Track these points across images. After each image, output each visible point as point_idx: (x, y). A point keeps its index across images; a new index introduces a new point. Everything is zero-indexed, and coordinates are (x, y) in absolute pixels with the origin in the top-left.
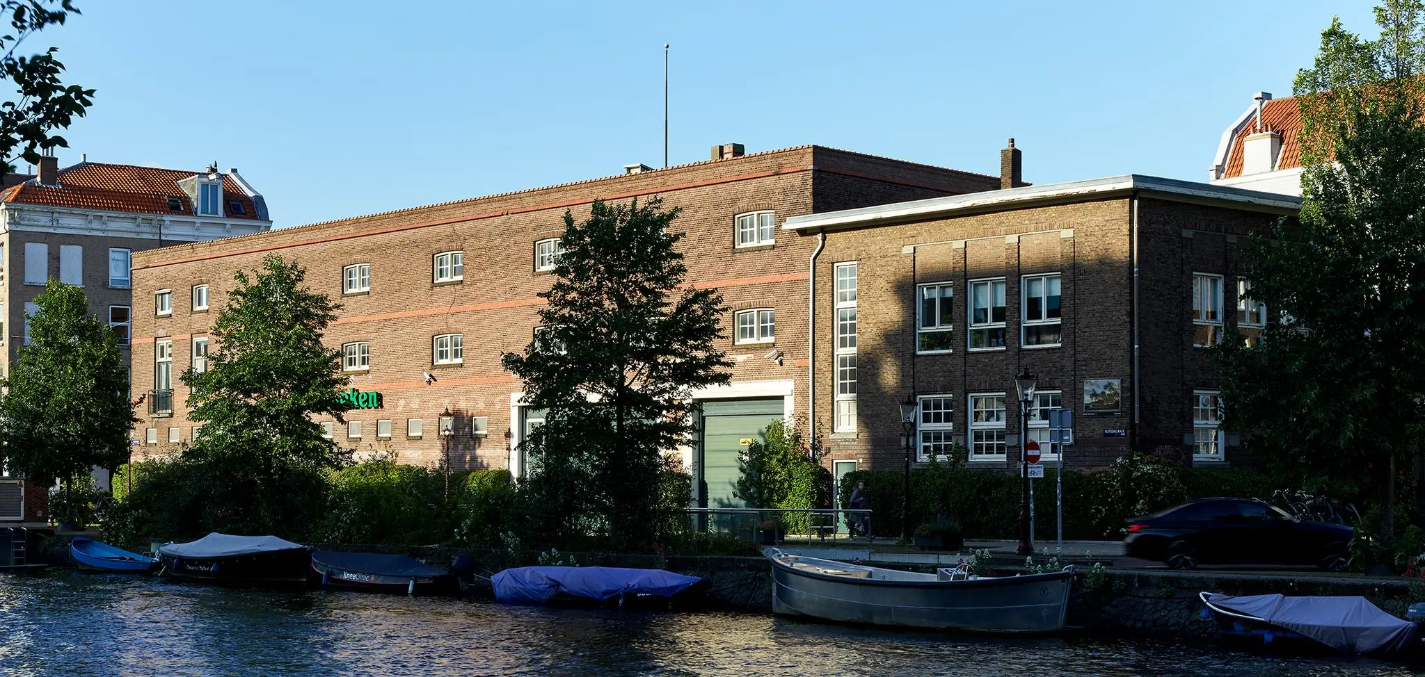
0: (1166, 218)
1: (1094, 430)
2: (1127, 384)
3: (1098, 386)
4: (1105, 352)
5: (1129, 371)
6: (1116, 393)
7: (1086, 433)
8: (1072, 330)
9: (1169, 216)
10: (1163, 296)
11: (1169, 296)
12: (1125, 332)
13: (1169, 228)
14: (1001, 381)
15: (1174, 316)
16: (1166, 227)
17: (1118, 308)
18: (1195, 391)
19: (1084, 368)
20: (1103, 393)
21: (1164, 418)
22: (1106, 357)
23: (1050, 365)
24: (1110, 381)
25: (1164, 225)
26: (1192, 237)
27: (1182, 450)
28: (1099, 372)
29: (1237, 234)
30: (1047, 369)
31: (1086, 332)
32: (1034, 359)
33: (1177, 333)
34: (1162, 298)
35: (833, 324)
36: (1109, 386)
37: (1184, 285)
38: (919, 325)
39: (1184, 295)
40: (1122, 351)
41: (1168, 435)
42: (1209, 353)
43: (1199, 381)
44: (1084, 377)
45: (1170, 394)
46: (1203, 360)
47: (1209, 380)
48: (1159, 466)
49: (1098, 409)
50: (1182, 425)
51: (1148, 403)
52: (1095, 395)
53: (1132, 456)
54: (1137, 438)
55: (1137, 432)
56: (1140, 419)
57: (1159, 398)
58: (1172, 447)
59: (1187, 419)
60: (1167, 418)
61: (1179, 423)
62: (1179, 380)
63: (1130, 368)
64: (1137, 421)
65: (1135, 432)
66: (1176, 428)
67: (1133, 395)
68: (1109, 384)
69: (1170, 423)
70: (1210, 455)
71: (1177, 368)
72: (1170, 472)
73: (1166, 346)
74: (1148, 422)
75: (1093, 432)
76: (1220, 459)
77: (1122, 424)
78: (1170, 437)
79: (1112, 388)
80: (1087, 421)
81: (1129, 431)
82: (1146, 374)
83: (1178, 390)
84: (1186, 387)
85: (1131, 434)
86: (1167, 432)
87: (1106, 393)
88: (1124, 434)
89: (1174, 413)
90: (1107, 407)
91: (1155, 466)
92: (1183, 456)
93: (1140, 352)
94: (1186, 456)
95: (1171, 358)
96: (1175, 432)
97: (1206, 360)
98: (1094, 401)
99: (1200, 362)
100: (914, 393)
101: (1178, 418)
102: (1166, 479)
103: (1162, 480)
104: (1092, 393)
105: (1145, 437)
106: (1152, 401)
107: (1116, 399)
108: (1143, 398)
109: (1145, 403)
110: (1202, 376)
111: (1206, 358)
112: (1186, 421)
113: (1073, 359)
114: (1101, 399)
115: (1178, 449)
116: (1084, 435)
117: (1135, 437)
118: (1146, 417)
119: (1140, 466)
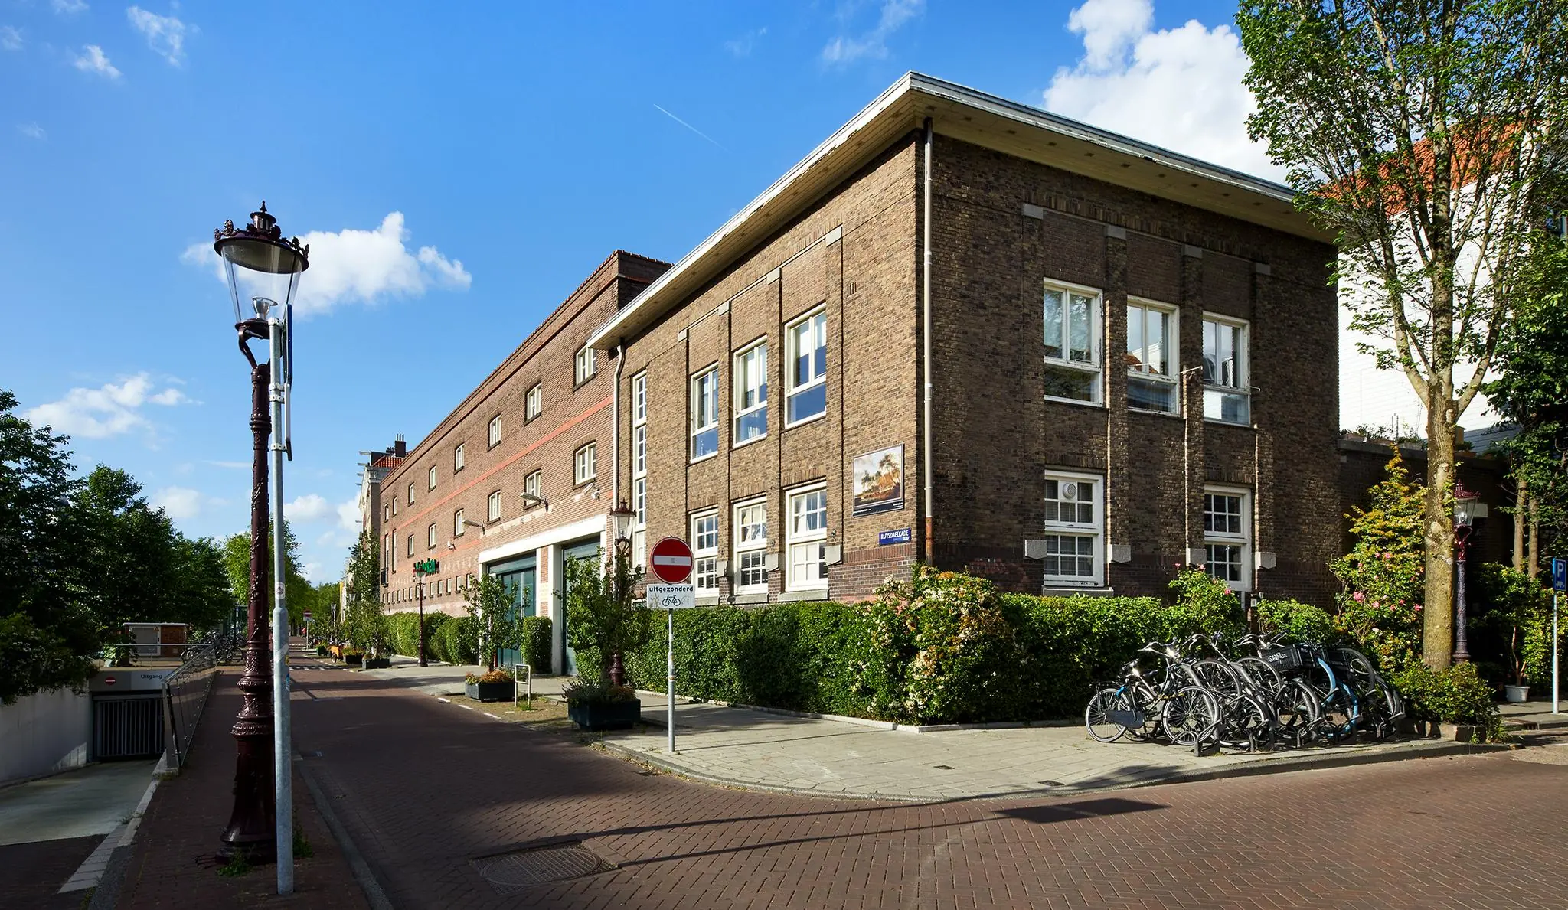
0: (992, 179)
1: (867, 536)
2: (912, 453)
3: (872, 464)
4: (882, 407)
5: (914, 430)
6: (896, 470)
7: (857, 541)
8: (838, 384)
9: (997, 179)
10: (985, 308)
11: (996, 310)
12: (910, 363)
13: (998, 196)
14: (763, 480)
15: (1007, 343)
16: (991, 194)
17: (899, 328)
18: (1047, 472)
19: (854, 439)
20: (879, 474)
21: (988, 512)
22: (884, 413)
23: (815, 444)
24: (887, 452)
25: (987, 191)
26: (1041, 218)
27: (1023, 566)
28: (873, 440)
29: (1126, 227)
30: (811, 451)
31: (857, 381)
32: (796, 440)
33: (1014, 372)
34: (981, 312)
35: (631, 445)
36: (886, 460)
37: (1026, 295)
38: (694, 426)
39: (1026, 311)
40: (905, 398)
41: (995, 542)
42: (1074, 412)
43: (1056, 455)
44: (853, 453)
45: (999, 473)
46: (1064, 421)
47: (1073, 454)
48: (962, 589)
49: (872, 501)
50: (1021, 526)
51: (953, 486)
52: (867, 479)
53: (917, 573)
54: (928, 544)
55: (928, 533)
56: (934, 511)
57: (977, 479)
58: (1003, 562)
59: (1032, 515)
60: (993, 512)
61: (1016, 522)
62: (1015, 451)
63: (917, 424)
64: (928, 515)
65: (925, 533)
66: (1010, 529)
67: (921, 470)
68: (887, 457)
69: (998, 521)
70: (1077, 577)
71: (1012, 431)
72: (981, 600)
73: (990, 393)
74: (955, 518)
75: (865, 540)
76: (1096, 584)
77: (905, 521)
78: (998, 545)
79: (890, 464)
80: (858, 522)
81: (914, 533)
82: (949, 436)
83: (1016, 467)
84: (1030, 464)
85: (917, 537)
86: (993, 536)
87: (882, 474)
88: (907, 538)
89: (1005, 505)
90: (884, 496)
91: (952, 590)
92: (1025, 577)
93: (937, 398)
94: (1030, 578)
95: (1001, 413)
96: (1009, 537)
97: (1068, 422)
98: (866, 489)
99: (1057, 425)
100: (687, 512)
101: (1014, 514)
102: (970, 612)
103: (962, 614)
104: (864, 476)
105: (948, 542)
106: (963, 482)
107: (896, 480)
108: (942, 476)
109: (947, 485)
110: (1061, 448)
111: (1070, 419)
112: (1029, 519)
113: (840, 428)
114: (875, 483)
115: (1014, 565)
116: (854, 545)
117: (925, 542)
118: (949, 510)
119: (928, 591)
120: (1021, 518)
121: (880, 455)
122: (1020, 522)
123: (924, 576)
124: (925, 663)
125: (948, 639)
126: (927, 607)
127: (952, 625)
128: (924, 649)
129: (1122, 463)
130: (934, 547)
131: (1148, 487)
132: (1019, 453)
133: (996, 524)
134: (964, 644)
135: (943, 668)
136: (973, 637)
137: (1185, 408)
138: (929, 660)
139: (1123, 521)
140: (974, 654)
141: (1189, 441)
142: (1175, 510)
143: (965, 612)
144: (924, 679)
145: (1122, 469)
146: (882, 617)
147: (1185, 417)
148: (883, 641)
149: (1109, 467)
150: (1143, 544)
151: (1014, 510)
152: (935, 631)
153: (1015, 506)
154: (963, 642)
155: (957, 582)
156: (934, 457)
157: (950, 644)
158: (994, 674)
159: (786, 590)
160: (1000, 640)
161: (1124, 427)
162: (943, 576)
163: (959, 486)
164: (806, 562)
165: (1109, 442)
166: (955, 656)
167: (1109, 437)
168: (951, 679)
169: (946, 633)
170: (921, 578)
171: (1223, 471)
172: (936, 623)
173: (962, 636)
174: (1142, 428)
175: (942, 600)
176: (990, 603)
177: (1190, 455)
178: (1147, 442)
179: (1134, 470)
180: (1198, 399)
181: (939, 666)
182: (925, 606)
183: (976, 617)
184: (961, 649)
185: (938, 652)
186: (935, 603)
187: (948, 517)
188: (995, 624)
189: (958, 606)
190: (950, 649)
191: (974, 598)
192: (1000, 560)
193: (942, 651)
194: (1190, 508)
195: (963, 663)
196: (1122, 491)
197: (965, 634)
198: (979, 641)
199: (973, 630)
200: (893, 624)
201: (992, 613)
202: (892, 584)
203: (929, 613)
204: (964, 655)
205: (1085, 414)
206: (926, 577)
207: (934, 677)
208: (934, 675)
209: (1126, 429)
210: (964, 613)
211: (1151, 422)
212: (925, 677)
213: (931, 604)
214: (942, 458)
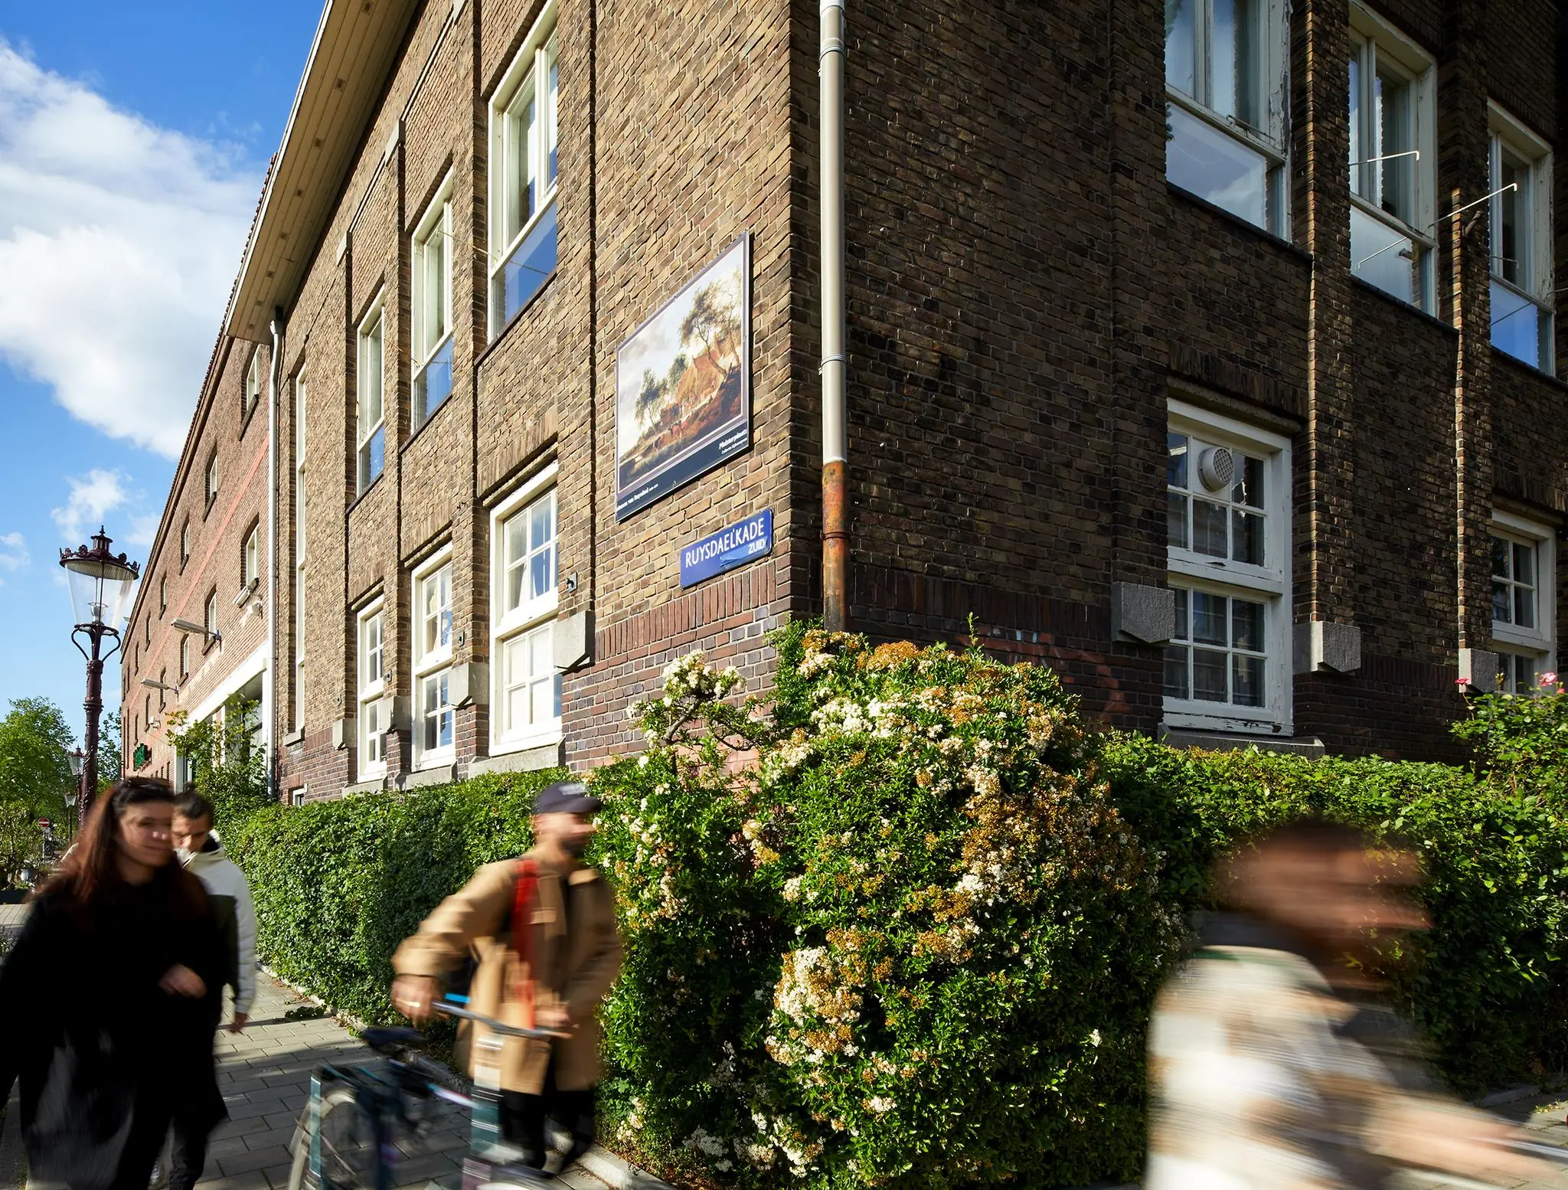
1: (651, 571)
2: (776, 251)
3: (663, 343)
5: (784, 165)
6: (728, 332)
7: (626, 592)
14: (449, 494)
18: (1164, 404)
19: (622, 294)
20: (681, 365)
21: (1015, 486)
22: (695, 169)
23: (537, 359)
24: (703, 286)
27: (1110, 663)
28: (665, 273)
30: (530, 383)
31: (626, 123)
32: (504, 369)
33: (1086, 77)
36: (699, 314)
38: (363, 430)
40: (755, 78)
41: (1036, 579)
42: (1235, 245)
43: (1194, 353)
44: (619, 338)
45: (1047, 370)
46: (1210, 262)
47: (1232, 358)
48: (960, 697)
49: (662, 458)
50: (1106, 542)
51: (913, 381)
52: (651, 394)
53: (793, 654)
54: (832, 554)
55: (832, 517)
56: (851, 446)
57: (986, 374)
58: (1059, 643)
59: (1136, 511)
60: (1030, 488)
61: (1091, 526)
62: (1090, 315)
63: (794, 143)
64: (831, 453)
65: (819, 518)
66: (1076, 548)
67: (806, 303)
68: (700, 301)
69: (1046, 518)
70: (1228, 707)
71: (1082, 252)
72: (1038, 739)
73: (1021, 114)
74: (917, 490)
75: (645, 585)
76: (1277, 728)
77: (754, 490)
78: (1045, 590)
79: (709, 319)
80: (630, 537)
81: (783, 519)
82: (900, 215)
83: (1092, 363)
84: (1129, 358)
85: (793, 533)
86: (1031, 563)
87: (689, 362)
88: (760, 545)
89: (1064, 473)
90: (692, 431)
91: (926, 698)
92: (1118, 696)
93: (862, 74)
94: (1129, 700)
95: (1051, 187)
96: (1073, 569)
97: (1219, 266)
98: (648, 424)
99: (1195, 266)
100: (348, 606)
101: (1089, 504)
102: (1006, 786)
103: (969, 791)
104: (642, 390)
105: (894, 567)
106: (942, 376)
107: (726, 361)
108: (877, 340)
109: (892, 374)
110: (1206, 336)
111: (1225, 260)
112: (1128, 520)
113: (587, 280)
114: (668, 400)
115: (1085, 655)
116: (619, 606)
117: (820, 553)
118: (898, 457)
119: (832, 707)
120: (1105, 519)
121: (683, 305)
122: (1103, 531)
123: (814, 659)
124: (812, 1000)
125: (913, 898)
126: (826, 765)
127: (932, 841)
128: (815, 937)
129: (1340, 408)
130: (851, 566)
131: (1389, 483)
132: (1101, 322)
133: (1039, 525)
134: (979, 921)
135: (892, 1021)
136: (1016, 889)
137: (1457, 303)
138: (832, 985)
139: (1342, 562)
140: (1017, 960)
141: (1465, 384)
142: (1438, 554)
143: (982, 780)
144: (808, 1068)
145: (1339, 425)
146: (651, 810)
147: (1457, 323)
148: (657, 902)
149: (1313, 413)
150: (1379, 629)
151: (1087, 490)
152: (859, 867)
153: (1090, 480)
154: (976, 910)
155: (941, 672)
156: (850, 273)
157: (921, 919)
158: (1096, 1038)
159: (492, 752)
160: (1115, 902)
161: (1344, 314)
162: (887, 656)
163: (931, 385)
164: (528, 680)
165: (1312, 348)
166: (940, 972)
167: (1312, 332)
168: (925, 1071)
169: (906, 875)
170: (803, 669)
171: (1521, 472)
172: (861, 828)
173: (970, 884)
174: (1376, 330)
175: (885, 734)
176: (1067, 750)
177: (1466, 421)
178: (1385, 370)
179: (1362, 435)
180: (1481, 288)
181: (871, 1011)
182: (814, 760)
183: (1028, 806)
184: (969, 942)
185: (871, 956)
186: (857, 746)
187: (895, 482)
188: (1095, 832)
189: (954, 758)
190: (924, 944)
191: (1014, 732)
192: (1049, 638)
193: (889, 950)
194: (1468, 552)
195: (977, 1003)
196: (1340, 482)
197: (986, 876)
198: (1040, 906)
199: (1015, 860)
200: (693, 836)
201: (1081, 790)
202: (693, 680)
203: (833, 788)
204: (980, 966)
205: (1260, 256)
206: (822, 659)
207: (853, 1061)
208: (850, 1050)
209: (1348, 319)
210: (982, 789)
211: (1393, 319)
212: (816, 1058)
213: (840, 751)
214: (878, 282)
